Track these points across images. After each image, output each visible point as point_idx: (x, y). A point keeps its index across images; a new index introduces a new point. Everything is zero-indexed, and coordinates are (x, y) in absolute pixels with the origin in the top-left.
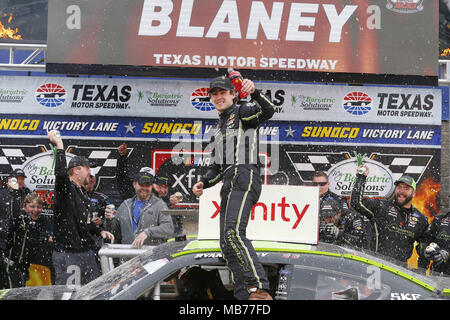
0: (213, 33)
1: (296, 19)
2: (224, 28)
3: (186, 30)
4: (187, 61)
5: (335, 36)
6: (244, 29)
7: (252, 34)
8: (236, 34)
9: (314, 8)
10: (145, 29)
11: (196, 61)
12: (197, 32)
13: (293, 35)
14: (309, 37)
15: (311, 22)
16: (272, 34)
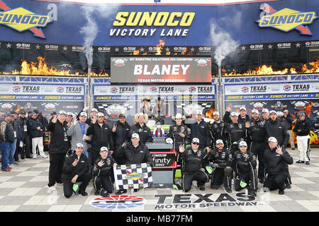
0: (153, 73)
1: (174, 69)
2: (156, 72)
3: (146, 73)
4: (146, 81)
5: (184, 73)
6: (161, 72)
7: (163, 73)
8: (159, 73)
9: (179, 66)
10: (135, 73)
11: (149, 81)
12: (149, 73)
13: (173, 73)
14: (178, 73)
15: (178, 69)
16: (168, 73)
